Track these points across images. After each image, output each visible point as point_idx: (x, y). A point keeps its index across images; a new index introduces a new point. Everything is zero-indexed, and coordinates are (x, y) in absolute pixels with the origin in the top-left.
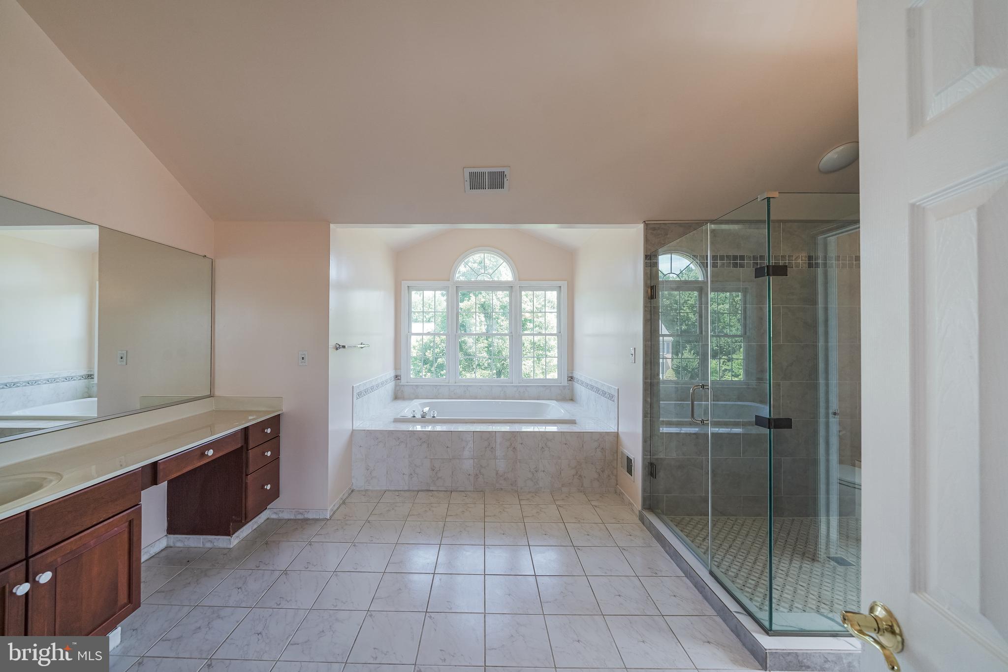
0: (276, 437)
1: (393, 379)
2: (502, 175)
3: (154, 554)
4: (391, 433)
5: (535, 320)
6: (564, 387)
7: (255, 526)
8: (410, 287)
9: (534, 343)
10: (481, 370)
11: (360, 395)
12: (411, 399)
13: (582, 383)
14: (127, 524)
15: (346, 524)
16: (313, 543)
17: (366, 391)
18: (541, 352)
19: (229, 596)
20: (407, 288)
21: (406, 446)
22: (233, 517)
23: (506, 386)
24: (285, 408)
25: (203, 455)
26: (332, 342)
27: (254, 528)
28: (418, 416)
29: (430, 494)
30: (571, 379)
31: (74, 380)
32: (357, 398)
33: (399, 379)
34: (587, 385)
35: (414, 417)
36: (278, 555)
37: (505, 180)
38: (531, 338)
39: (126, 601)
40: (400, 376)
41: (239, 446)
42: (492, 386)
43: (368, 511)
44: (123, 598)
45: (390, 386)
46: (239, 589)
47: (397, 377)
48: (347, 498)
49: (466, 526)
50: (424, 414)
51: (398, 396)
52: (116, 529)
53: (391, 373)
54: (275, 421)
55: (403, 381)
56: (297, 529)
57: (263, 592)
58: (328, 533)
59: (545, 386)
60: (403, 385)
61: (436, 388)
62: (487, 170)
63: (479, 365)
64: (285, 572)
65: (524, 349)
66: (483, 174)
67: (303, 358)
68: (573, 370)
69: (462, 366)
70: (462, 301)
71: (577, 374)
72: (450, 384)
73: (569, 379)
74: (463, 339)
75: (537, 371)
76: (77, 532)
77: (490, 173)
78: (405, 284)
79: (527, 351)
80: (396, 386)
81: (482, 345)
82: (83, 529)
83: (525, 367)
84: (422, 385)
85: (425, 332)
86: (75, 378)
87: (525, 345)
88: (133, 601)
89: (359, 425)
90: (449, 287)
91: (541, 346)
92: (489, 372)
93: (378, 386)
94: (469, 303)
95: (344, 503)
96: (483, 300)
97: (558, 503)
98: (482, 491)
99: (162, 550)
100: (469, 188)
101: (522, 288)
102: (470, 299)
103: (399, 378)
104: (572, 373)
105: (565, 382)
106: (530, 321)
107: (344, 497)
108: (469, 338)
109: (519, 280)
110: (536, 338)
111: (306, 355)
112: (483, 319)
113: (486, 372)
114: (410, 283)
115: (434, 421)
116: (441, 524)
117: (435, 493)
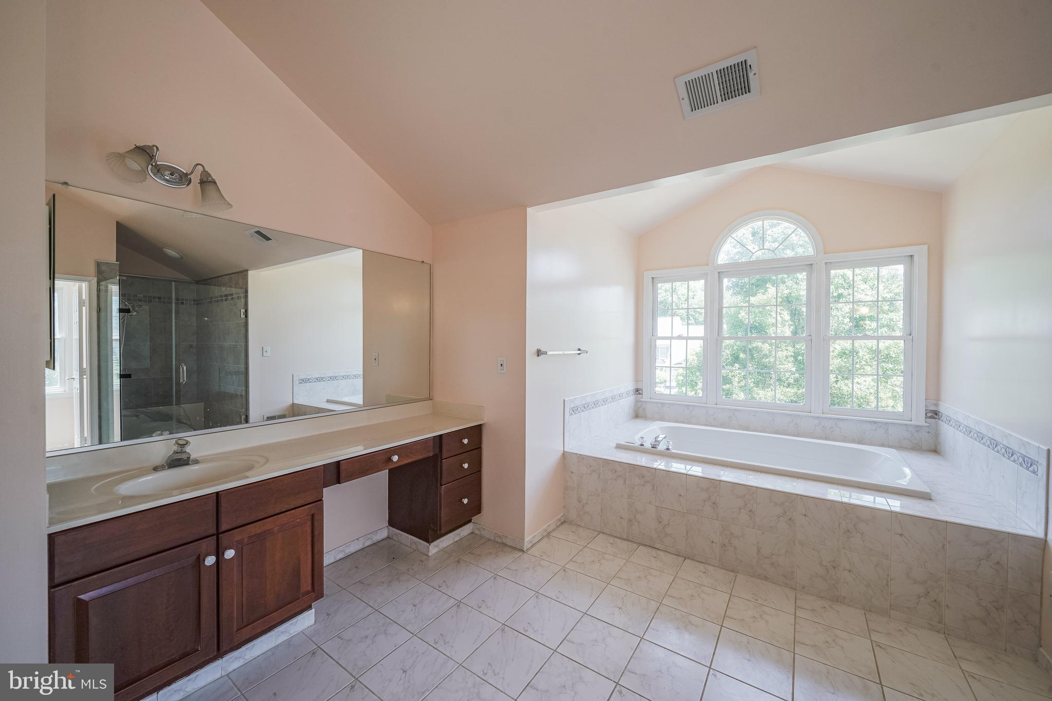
0: (476, 448)
1: (631, 393)
2: (744, 67)
3: (376, 541)
4: (606, 462)
5: (881, 316)
6: (918, 428)
7: (457, 539)
8: (655, 279)
9: (878, 351)
10: (782, 387)
11: (575, 410)
12: (654, 419)
13: (958, 425)
14: (309, 517)
15: (540, 564)
16: (498, 577)
17: (586, 407)
18: (891, 366)
19: (403, 611)
20: (650, 280)
21: (625, 483)
22: (432, 525)
23: (798, 416)
24: (487, 418)
25: (390, 460)
26: (530, 348)
27: (456, 540)
28: (648, 445)
29: (654, 552)
30: (935, 414)
31: (324, 381)
32: (571, 414)
33: (639, 394)
34: (969, 431)
35: (642, 445)
36: (462, 579)
37: (751, 75)
38: (872, 343)
39: (309, 588)
40: (641, 390)
41: (431, 454)
42: (774, 414)
43: (570, 555)
44: (306, 585)
45: (629, 401)
46: (414, 606)
47: (638, 391)
48: (554, 530)
49: (690, 622)
50: (656, 443)
51: (638, 414)
52: (298, 520)
53: (631, 387)
54: (476, 432)
55: (645, 397)
56: (491, 553)
57: (430, 620)
58: (517, 570)
59: (875, 422)
60: (645, 402)
61: (688, 409)
62: (713, 69)
63: (779, 380)
64: (459, 604)
65: (858, 360)
66: (708, 76)
67: (502, 365)
68: (938, 399)
69: (753, 380)
70: (754, 295)
71: (946, 408)
72: (707, 405)
73: (929, 415)
74: (754, 345)
75: (881, 395)
76: (261, 517)
77: (720, 72)
78: (648, 276)
79: (864, 363)
80: (637, 401)
81: (785, 353)
82: (266, 515)
83: (859, 386)
84: (670, 404)
85: (674, 335)
86: (325, 379)
87: (861, 354)
88: (316, 591)
89: (572, 446)
90: (707, 274)
91: (891, 357)
92: (795, 390)
93: (605, 401)
94: (765, 297)
95: (548, 535)
96: (786, 292)
97: (875, 637)
98: (732, 571)
99: (383, 540)
100: (689, 109)
101: (829, 265)
102: (766, 291)
103: (641, 392)
104: (937, 405)
105: (920, 419)
106: (871, 318)
107: (549, 530)
108: (763, 343)
109: (824, 254)
110: (883, 344)
111: (505, 362)
112: (787, 317)
113: (791, 391)
114: (655, 274)
115: (667, 454)
116: (653, 605)
117: (661, 553)
